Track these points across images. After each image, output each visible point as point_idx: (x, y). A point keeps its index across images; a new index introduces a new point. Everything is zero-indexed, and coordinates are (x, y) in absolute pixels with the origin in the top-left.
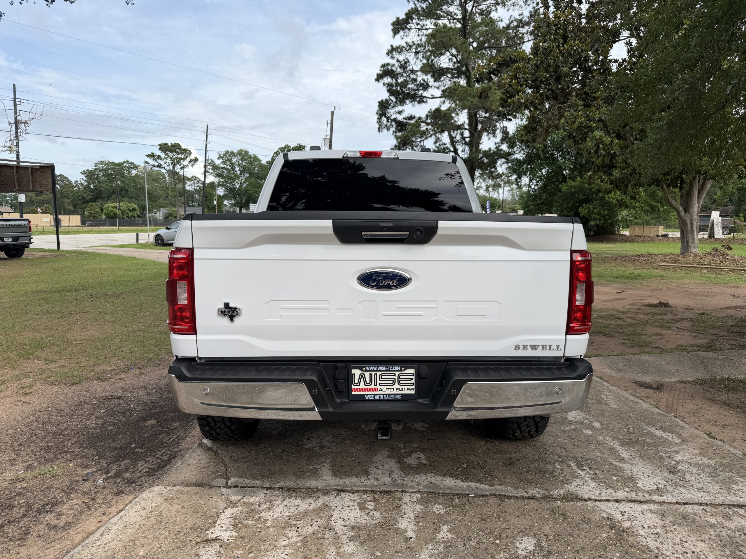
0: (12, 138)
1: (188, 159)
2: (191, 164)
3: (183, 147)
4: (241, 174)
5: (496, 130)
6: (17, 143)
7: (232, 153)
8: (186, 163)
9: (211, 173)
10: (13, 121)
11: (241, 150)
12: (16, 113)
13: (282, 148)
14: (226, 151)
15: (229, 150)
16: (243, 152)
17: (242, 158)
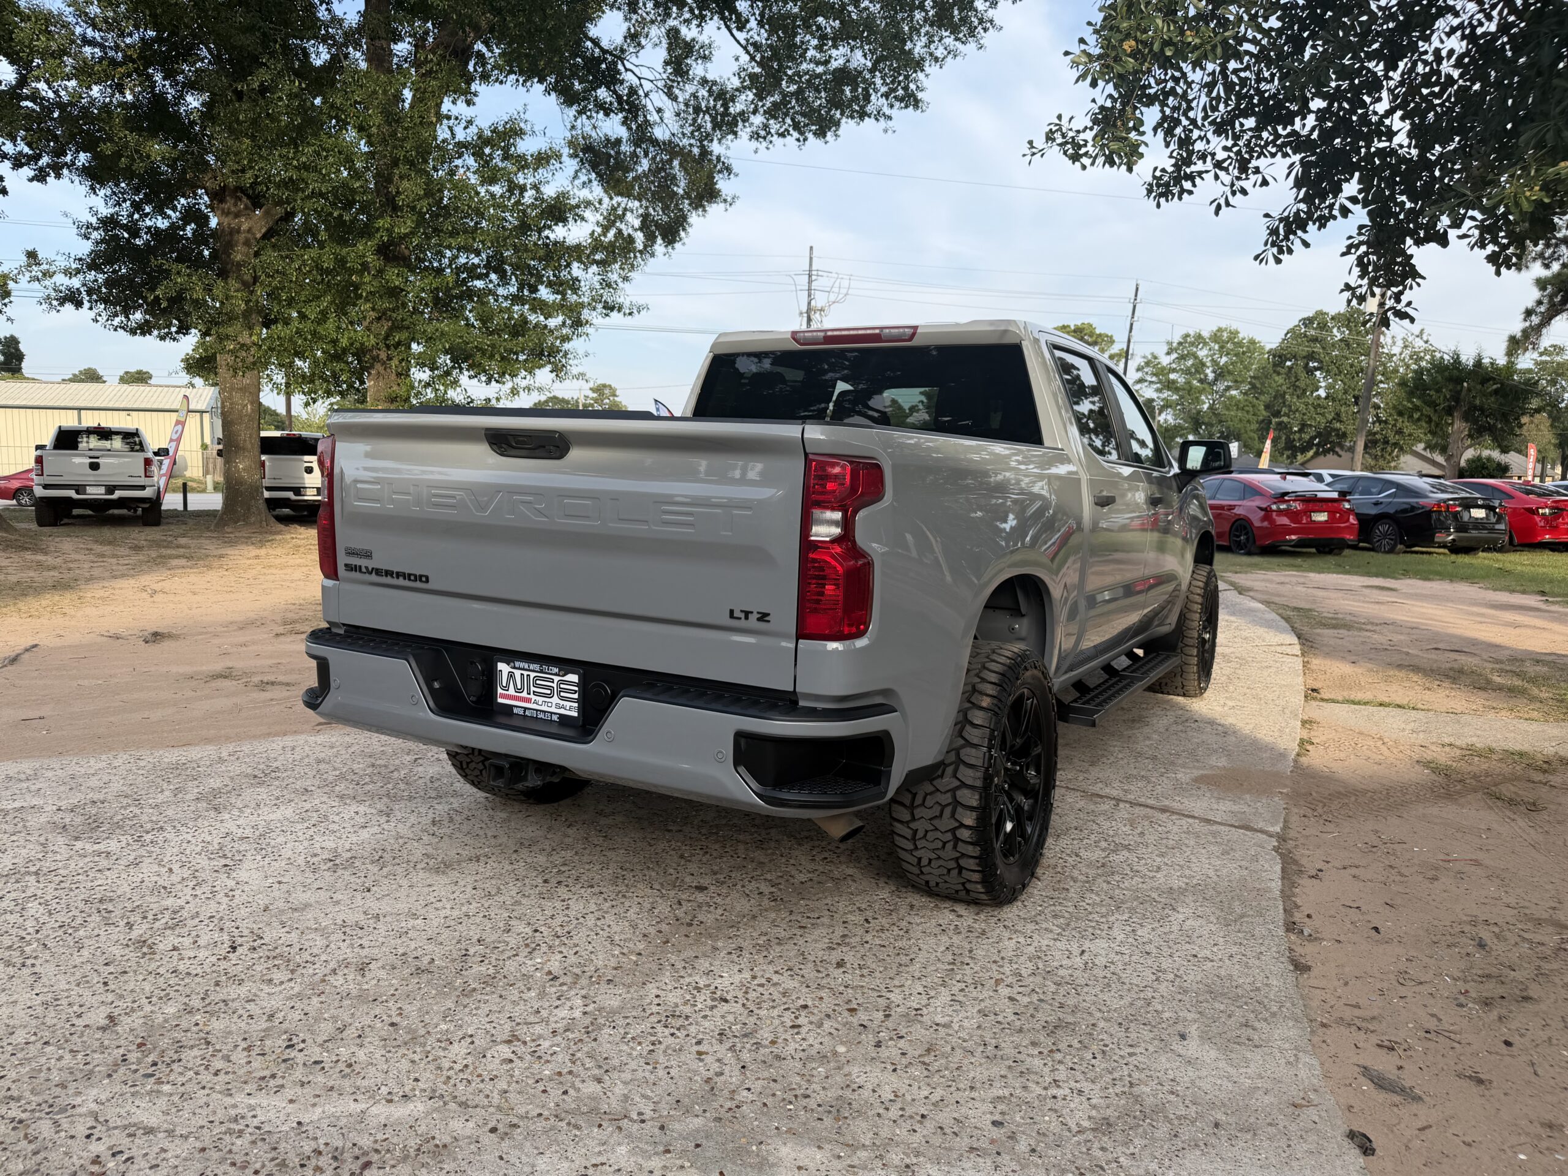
3: (1098, 332)
4: (1216, 379)
7: (1199, 338)
9: (1151, 382)
10: (806, 307)
11: (1220, 330)
12: (811, 293)
13: (1308, 319)
14: (1187, 335)
15: (1192, 333)
16: (1225, 335)
17: (1221, 347)
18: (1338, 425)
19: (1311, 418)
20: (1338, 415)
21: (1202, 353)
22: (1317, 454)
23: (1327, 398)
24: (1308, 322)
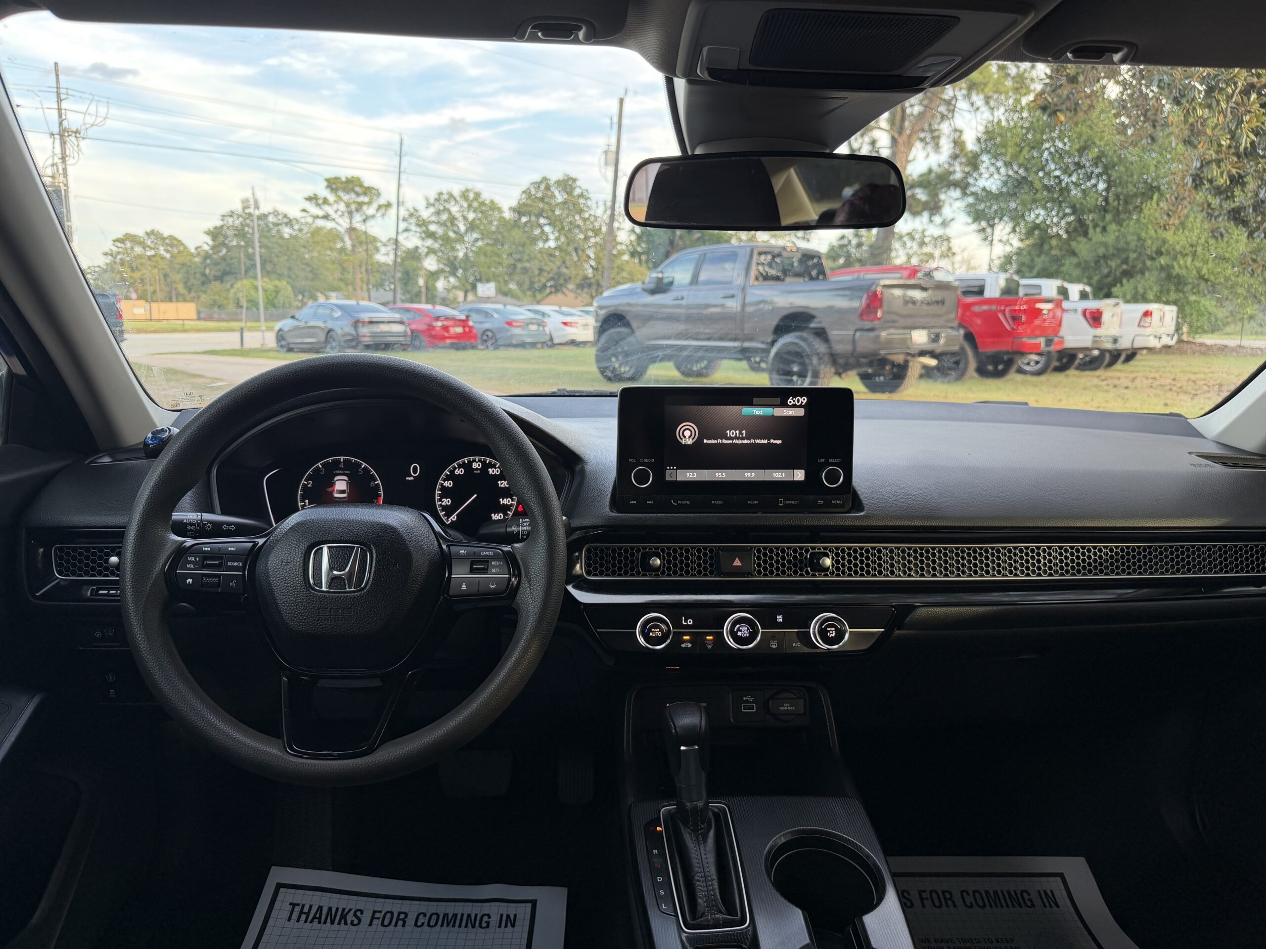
0: (56, 160)
1: (375, 206)
2: (379, 214)
3: (366, 184)
4: (467, 231)
5: (938, 137)
6: (65, 169)
7: (451, 195)
8: (371, 211)
9: (416, 232)
10: (56, 130)
11: (467, 191)
12: (60, 116)
13: (537, 183)
14: (440, 194)
15: (445, 191)
16: (471, 196)
17: (470, 206)
18: (564, 270)
19: (546, 264)
20: (564, 262)
21: (454, 209)
22: (551, 293)
23: (555, 248)
24: (537, 185)
